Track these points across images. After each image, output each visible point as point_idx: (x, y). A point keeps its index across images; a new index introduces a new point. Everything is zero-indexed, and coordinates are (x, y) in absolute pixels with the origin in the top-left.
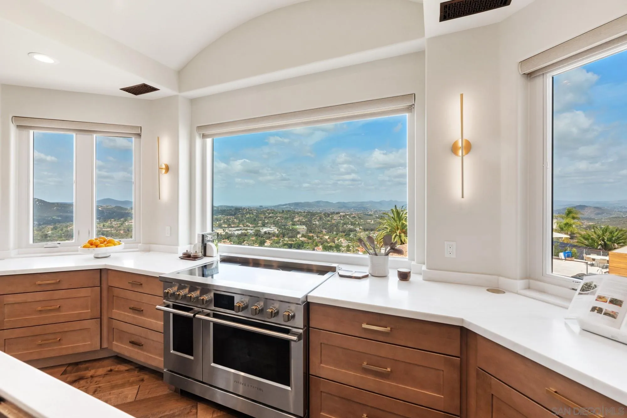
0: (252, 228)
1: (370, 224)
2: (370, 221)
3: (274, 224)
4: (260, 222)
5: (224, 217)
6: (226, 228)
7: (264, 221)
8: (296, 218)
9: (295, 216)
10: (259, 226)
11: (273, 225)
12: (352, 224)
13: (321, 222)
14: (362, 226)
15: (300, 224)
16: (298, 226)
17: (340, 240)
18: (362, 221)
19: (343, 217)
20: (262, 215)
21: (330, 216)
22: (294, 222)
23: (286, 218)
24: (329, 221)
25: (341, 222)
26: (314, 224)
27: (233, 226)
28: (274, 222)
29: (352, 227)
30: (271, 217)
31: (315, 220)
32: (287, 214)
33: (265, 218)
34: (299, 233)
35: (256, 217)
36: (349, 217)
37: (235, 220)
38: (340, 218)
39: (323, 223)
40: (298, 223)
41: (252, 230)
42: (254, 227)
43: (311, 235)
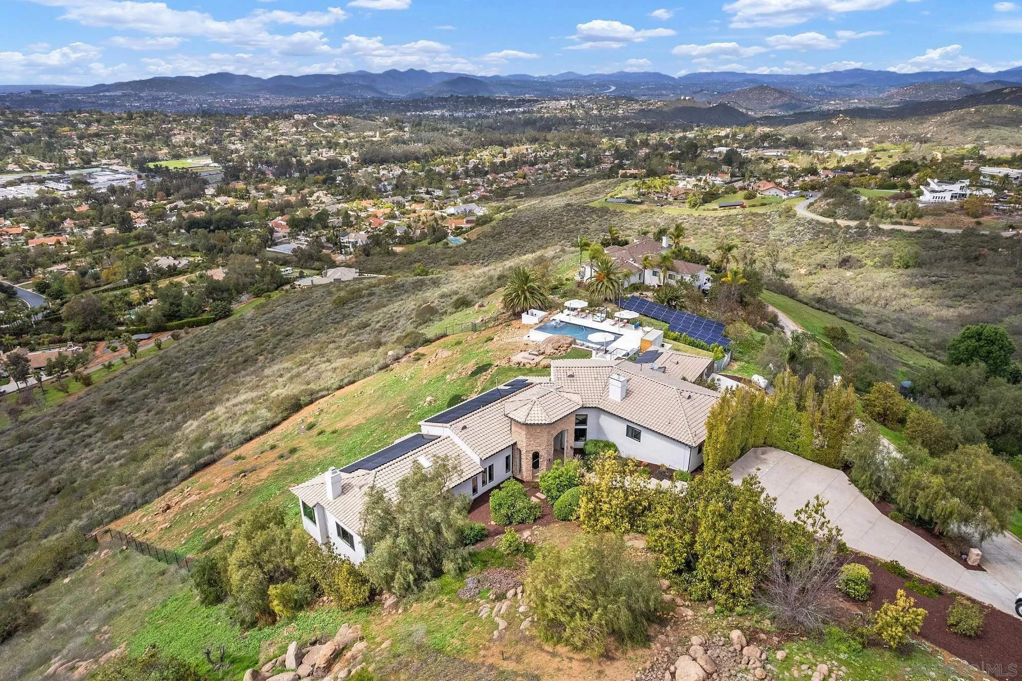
0: (56, 175)
1: (373, 143)
2: (371, 133)
3: (118, 156)
4: (70, 151)
7: (80, 146)
8: (175, 135)
9: (171, 129)
10: (73, 168)
11: (116, 161)
12: (331, 145)
13: (251, 145)
14: (355, 151)
15: (195, 154)
16: (189, 161)
17: (316, 195)
18: (351, 134)
19: (304, 127)
20: (66, 129)
21: (270, 125)
22: (174, 146)
23: (148, 137)
24: (269, 139)
25: (301, 141)
26: (232, 152)
28: (113, 150)
29: (332, 153)
30: (97, 135)
31: (233, 138)
32: (146, 125)
33: (80, 137)
34: (205, 183)
35: (50, 137)
36: (318, 124)
38: (295, 129)
39: (256, 146)
40: (186, 149)
41: (58, 180)
42: (62, 171)
43: (240, 185)
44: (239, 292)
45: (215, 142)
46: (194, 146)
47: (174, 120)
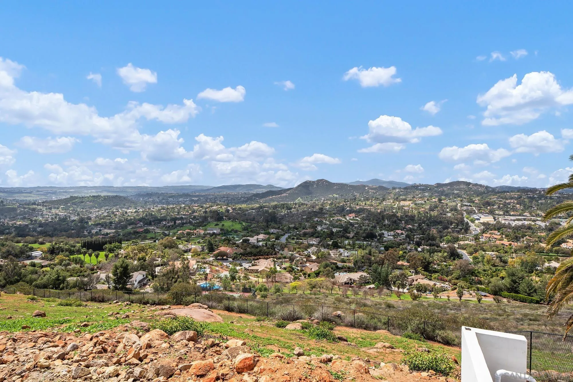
5: (501, 201)
6: (500, 215)
27: (512, 213)
37: (518, 206)
41: (544, 221)
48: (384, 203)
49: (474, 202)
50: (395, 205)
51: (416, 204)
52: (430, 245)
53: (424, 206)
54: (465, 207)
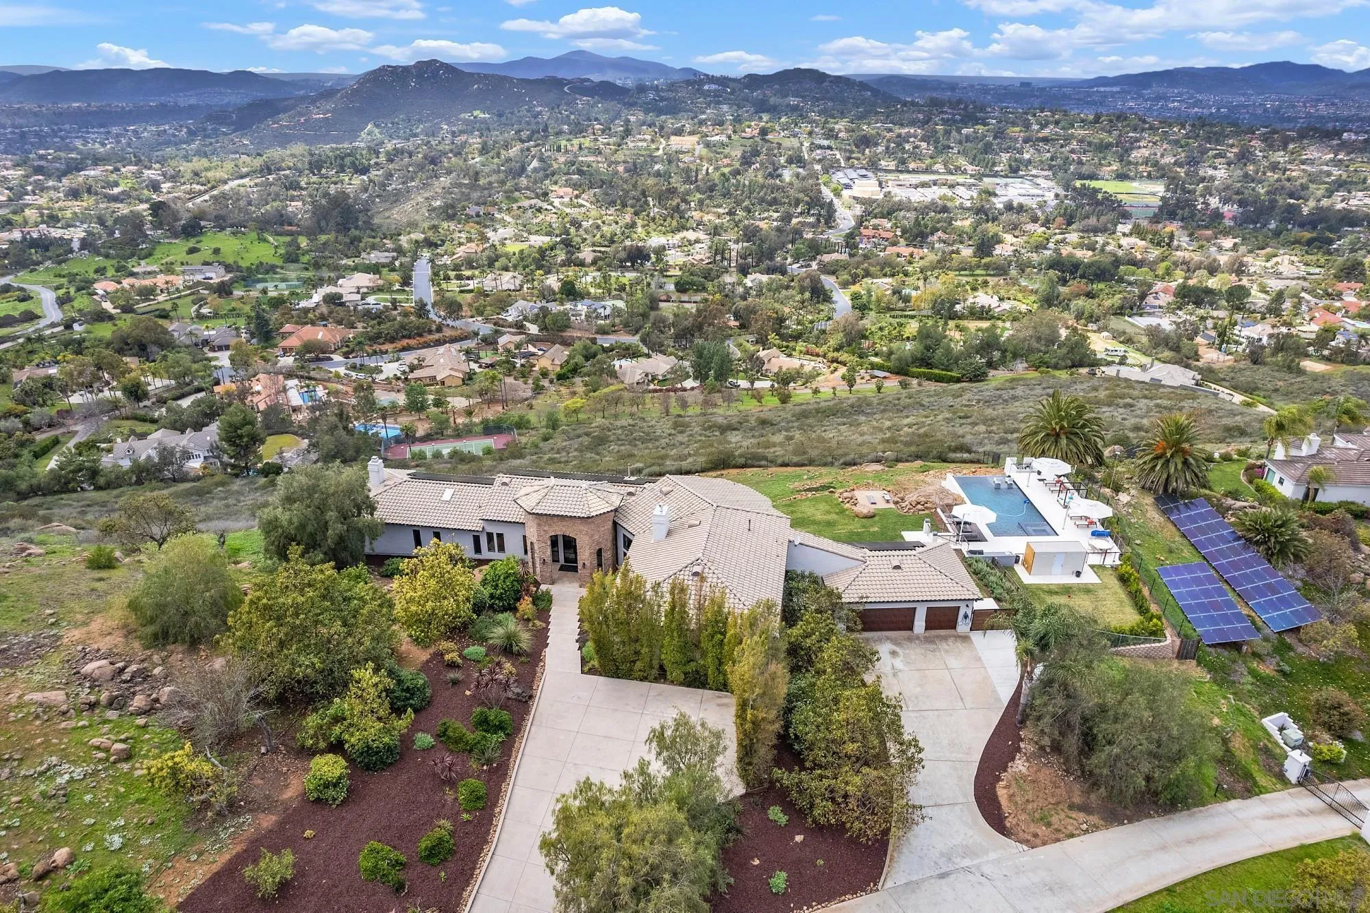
0: (972, 181)
3: (1051, 168)
4: (1005, 157)
5: (890, 130)
6: (890, 171)
7: (1020, 151)
8: (1140, 147)
9: (1138, 140)
10: (996, 175)
11: (1046, 173)
13: (1239, 173)
15: (1149, 177)
16: (1135, 184)
17: (1275, 260)
20: (1017, 129)
21: (1291, 146)
22: (1130, 163)
23: (1103, 147)
24: (1274, 167)
26: (1202, 180)
27: (912, 166)
28: (1052, 159)
30: (1045, 140)
31: (1218, 161)
32: (1110, 132)
33: (1026, 141)
34: (1125, 216)
35: (995, 137)
37: (924, 145)
39: (1246, 175)
40: (1141, 168)
41: (970, 187)
42: (980, 177)
44: (1015, 356)
45: (1188, 164)
46: (1156, 164)
47: (1151, 128)
48: (631, 145)
49: (837, 137)
50: (658, 149)
51: (708, 145)
52: (770, 271)
53: (727, 150)
54: (818, 151)
